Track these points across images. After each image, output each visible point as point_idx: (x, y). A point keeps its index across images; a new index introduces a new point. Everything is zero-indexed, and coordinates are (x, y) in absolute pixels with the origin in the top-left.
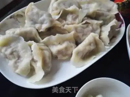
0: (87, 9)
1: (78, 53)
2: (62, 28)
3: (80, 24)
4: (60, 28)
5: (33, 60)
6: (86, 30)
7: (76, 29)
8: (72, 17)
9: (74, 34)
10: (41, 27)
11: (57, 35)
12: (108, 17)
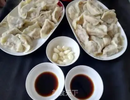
0: (40, 7)
1: (43, 32)
2: (30, 22)
3: (39, 17)
4: (29, 22)
5: (22, 43)
6: (43, 18)
7: (38, 20)
8: (34, 14)
9: (38, 23)
10: (19, 25)
11: (29, 27)
12: (53, 7)
